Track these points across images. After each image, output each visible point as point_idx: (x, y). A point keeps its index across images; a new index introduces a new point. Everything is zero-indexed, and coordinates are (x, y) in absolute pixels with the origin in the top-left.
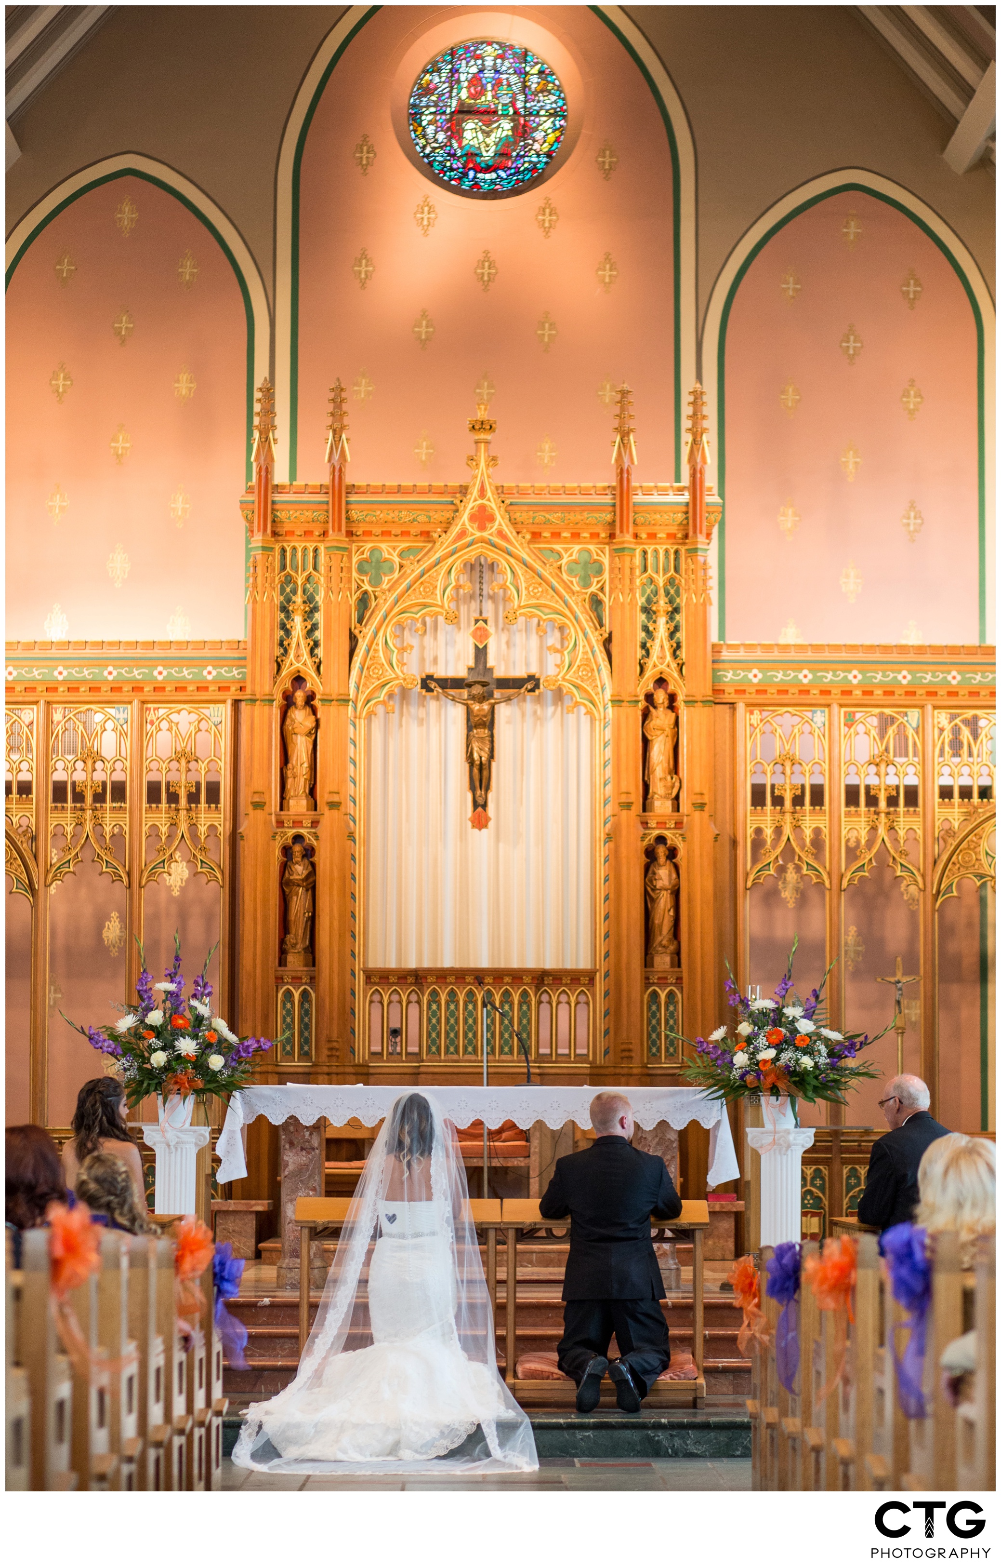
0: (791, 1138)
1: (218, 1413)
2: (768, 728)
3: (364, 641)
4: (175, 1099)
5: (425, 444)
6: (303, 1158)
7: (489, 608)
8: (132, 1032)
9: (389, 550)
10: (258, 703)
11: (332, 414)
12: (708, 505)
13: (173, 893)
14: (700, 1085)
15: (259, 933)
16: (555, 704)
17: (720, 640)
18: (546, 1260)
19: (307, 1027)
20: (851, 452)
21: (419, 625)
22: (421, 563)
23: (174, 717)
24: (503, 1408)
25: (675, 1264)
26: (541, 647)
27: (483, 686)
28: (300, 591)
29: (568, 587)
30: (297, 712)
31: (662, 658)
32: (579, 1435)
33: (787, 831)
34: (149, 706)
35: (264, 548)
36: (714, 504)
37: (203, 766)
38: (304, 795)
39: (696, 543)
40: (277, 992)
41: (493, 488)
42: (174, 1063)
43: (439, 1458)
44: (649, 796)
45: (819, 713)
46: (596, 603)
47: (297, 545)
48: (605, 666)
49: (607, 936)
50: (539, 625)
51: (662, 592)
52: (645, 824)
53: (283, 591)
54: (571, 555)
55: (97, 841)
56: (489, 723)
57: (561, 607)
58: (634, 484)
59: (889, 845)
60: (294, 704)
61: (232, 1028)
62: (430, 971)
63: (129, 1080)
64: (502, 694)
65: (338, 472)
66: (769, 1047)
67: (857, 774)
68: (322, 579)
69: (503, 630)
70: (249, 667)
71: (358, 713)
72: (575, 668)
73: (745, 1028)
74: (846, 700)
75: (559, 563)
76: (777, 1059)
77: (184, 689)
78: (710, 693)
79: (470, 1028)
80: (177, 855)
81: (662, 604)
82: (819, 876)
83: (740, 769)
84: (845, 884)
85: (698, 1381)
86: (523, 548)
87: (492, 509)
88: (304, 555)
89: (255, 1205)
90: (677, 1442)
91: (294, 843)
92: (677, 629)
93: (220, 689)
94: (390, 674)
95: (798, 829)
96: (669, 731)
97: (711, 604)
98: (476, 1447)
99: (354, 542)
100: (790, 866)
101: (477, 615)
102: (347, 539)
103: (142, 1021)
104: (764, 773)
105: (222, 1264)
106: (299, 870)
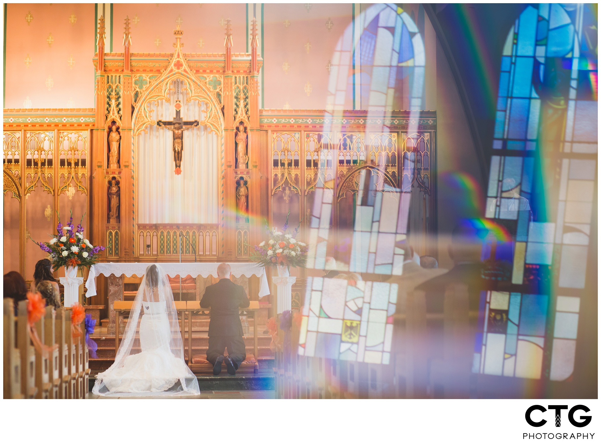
0: (288, 280)
1: (87, 374)
2: (279, 139)
3: (137, 108)
4: (70, 268)
5: (158, 40)
6: (116, 288)
7: (181, 97)
8: (56, 244)
9: (145, 77)
10: (99, 130)
11: (125, 28)
12: (258, 60)
13: (70, 199)
14: (255, 261)
15: (100, 211)
16: (204, 130)
17: (262, 108)
18: (202, 325)
19: (117, 244)
20: (308, 43)
21: (156, 103)
22: (157, 81)
23: (70, 135)
24: (187, 374)
25: (247, 324)
26: (199, 111)
27: (179, 124)
28: (114, 91)
29: (209, 90)
30: (113, 133)
31: (242, 114)
32: (214, 382)
33: (286, 175)
34: (61, 131)
35: (101, 76)
36: (260, 60)
37: (80, 153)
38: (116, 163)
39: (254, 74)
40: (107, 232)
41: (182, 55)
42: (70, 255)
43: (165, 391)
44: (238, 163)
45: (297, 134)
46: (219, 95)
47: (113, 74)
48: (222, 117)
49: (223, 213)
50: (198, 103)
51: (242, 91)
52: (236, 173)
53: (108, 91)
54: (210, 78)
55: (43, 179)
56: (181, 137)
57: (206, 96)
58: (232, 53)
59: (321, 180)
60: (112, 131)
61: (91, 243)
62: (160, 224)
63: (55, 261)
64: (186, 127)
65: (127, 49)
66: (280, 248)
67: (310, 155)
68: (122, 87)
69: (186, 105)
70: (96, 117)
71: (135, 134)
72: (211, 118)
73: (271, 242)
74: (307, 129)
75: (206, 81)
76: (283, 252)
77: (73, 125)
78: (259, 127)
79: (175, 244)
80: (71, 185)
81: (242, 95)
82: (297, 191)
83: (269, 153)
84: (306, 193)
85: (255, 364)
86: (193, 76)
87: (182, 62)
88: (115, 78)
89: (99, 307)
90: (249, 385)
91: (112, 180)
92: (247, 104)
93: (86, 125)
94: (146, 120)
95: (290, 174)
96: (244, 140)
97: (259, 95)
98: (178, 387)
99: (133, 73)
100: (287, 188)
101: (177, 99)
102: (131, 73)
103: (59, 240)
104: (278, 155)
105: (88, 321)
106: (114, 189)
